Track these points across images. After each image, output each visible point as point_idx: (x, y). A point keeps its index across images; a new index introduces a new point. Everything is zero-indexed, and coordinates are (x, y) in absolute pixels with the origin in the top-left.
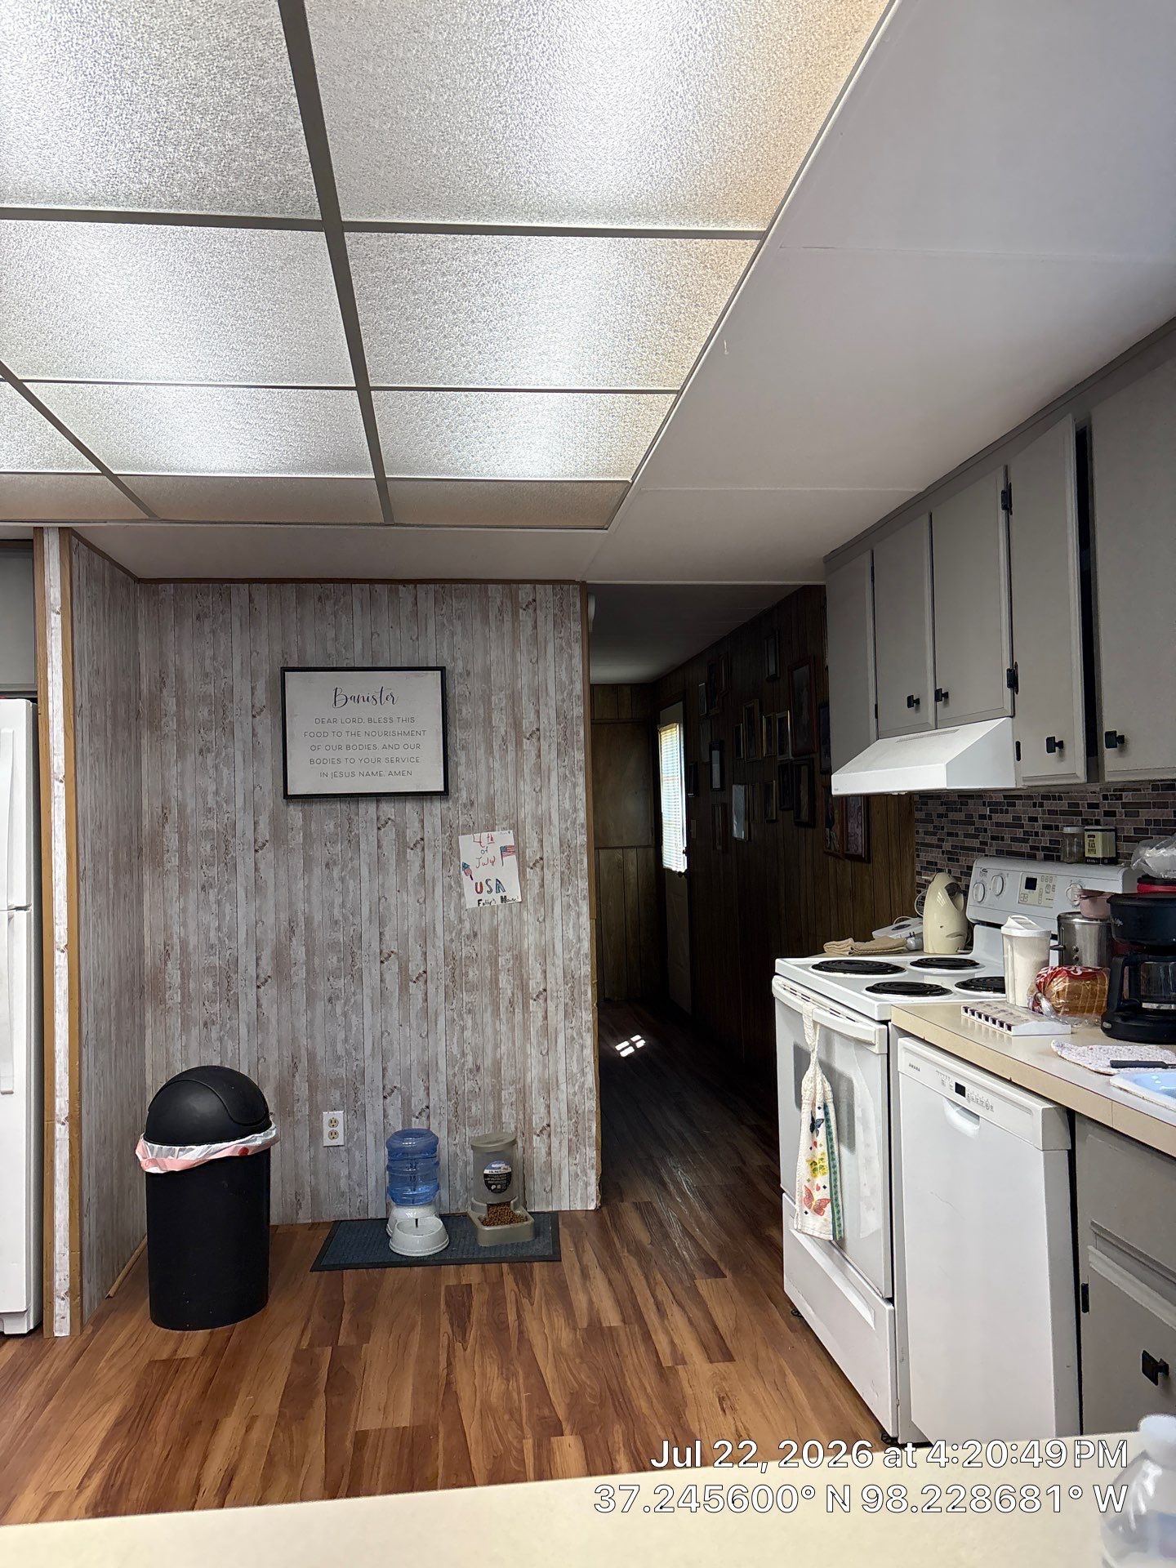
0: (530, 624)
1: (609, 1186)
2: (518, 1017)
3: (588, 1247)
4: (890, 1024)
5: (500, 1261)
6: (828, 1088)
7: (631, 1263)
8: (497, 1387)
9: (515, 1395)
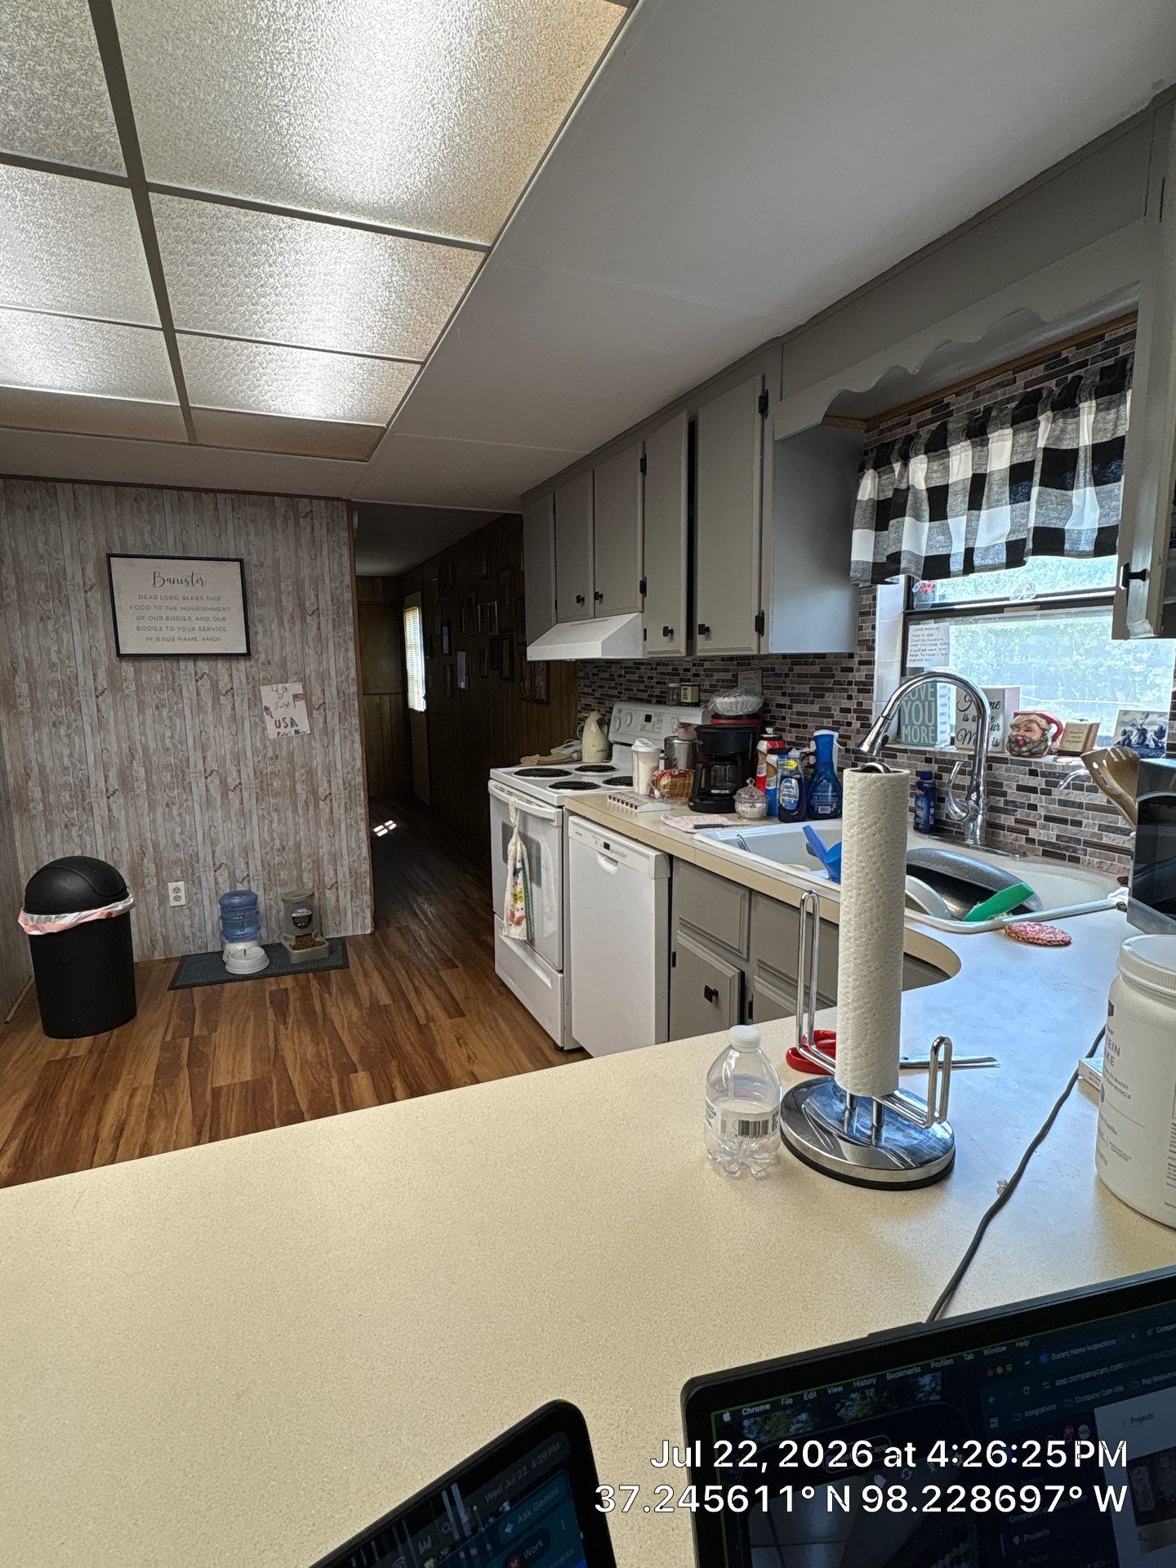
0: (309, 530)
1: (379, 918)
2: (311, 812)
3: (367, 957)
4: (564, 808)
5: (306, 972)
6: (524, 849)
7: (398, 966)
8: (310, 1050)
9: (323, 1053)
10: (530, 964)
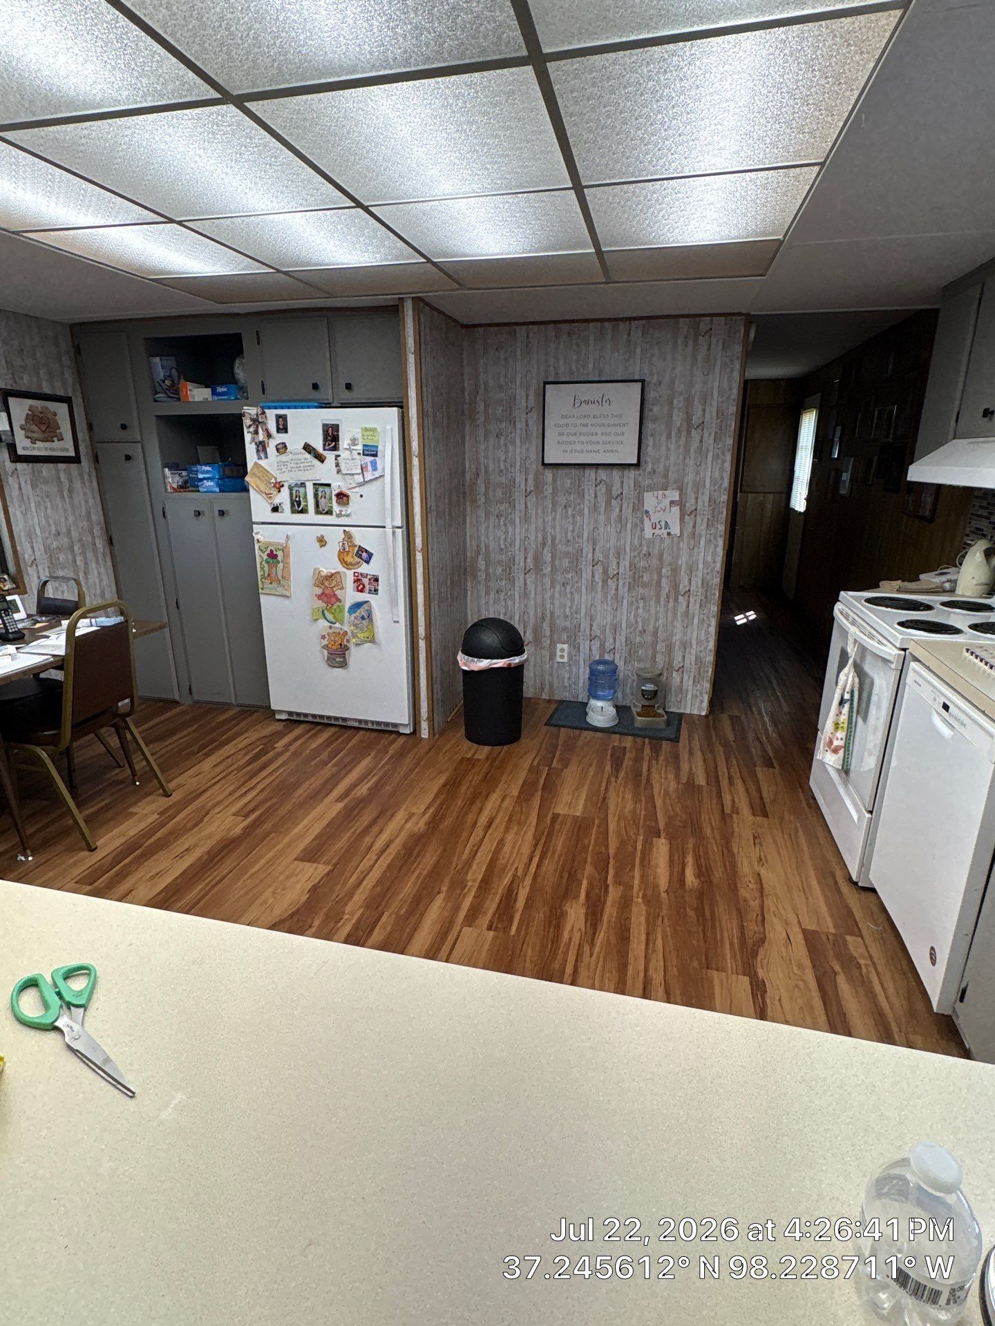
0: (706, 347)
1: (716, 702)
2: (671, 604)
3: (696, 737)
4: (907, 651)
5: (644, 737)
6: (857, 680)
7: (720, 751)
8: (630, 805)
9: (638, 812)
10: (842, 790)
